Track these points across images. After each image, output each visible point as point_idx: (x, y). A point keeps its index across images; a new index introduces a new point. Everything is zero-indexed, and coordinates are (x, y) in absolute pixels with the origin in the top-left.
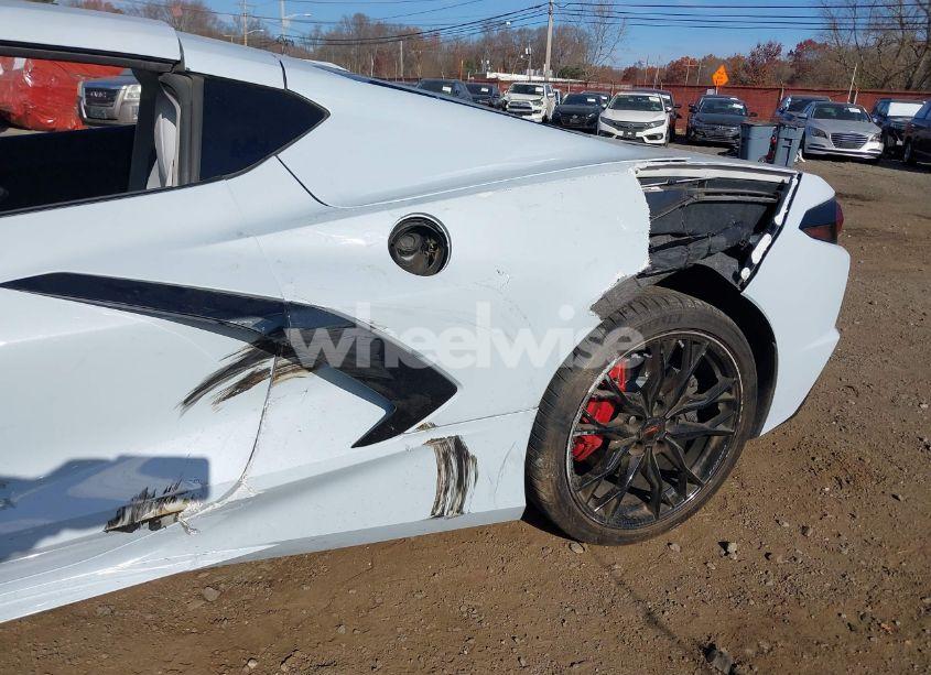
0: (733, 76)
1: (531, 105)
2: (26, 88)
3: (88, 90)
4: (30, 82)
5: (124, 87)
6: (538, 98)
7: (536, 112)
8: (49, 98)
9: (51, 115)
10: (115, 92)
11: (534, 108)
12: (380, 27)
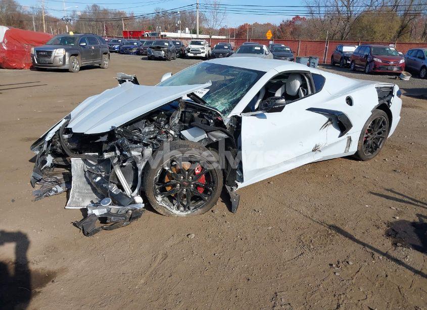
0: (274, 34)
1: (200, 50)
2: (4, 51)
3: (38, 52)
4: (5, 48)
5: (55, 50)
6: (202, 46)
7: (203, 52)
8: (14, 55)
9: (14, 62)
10: (51, 52)
11: (202, 51)
12: (106, 12)
